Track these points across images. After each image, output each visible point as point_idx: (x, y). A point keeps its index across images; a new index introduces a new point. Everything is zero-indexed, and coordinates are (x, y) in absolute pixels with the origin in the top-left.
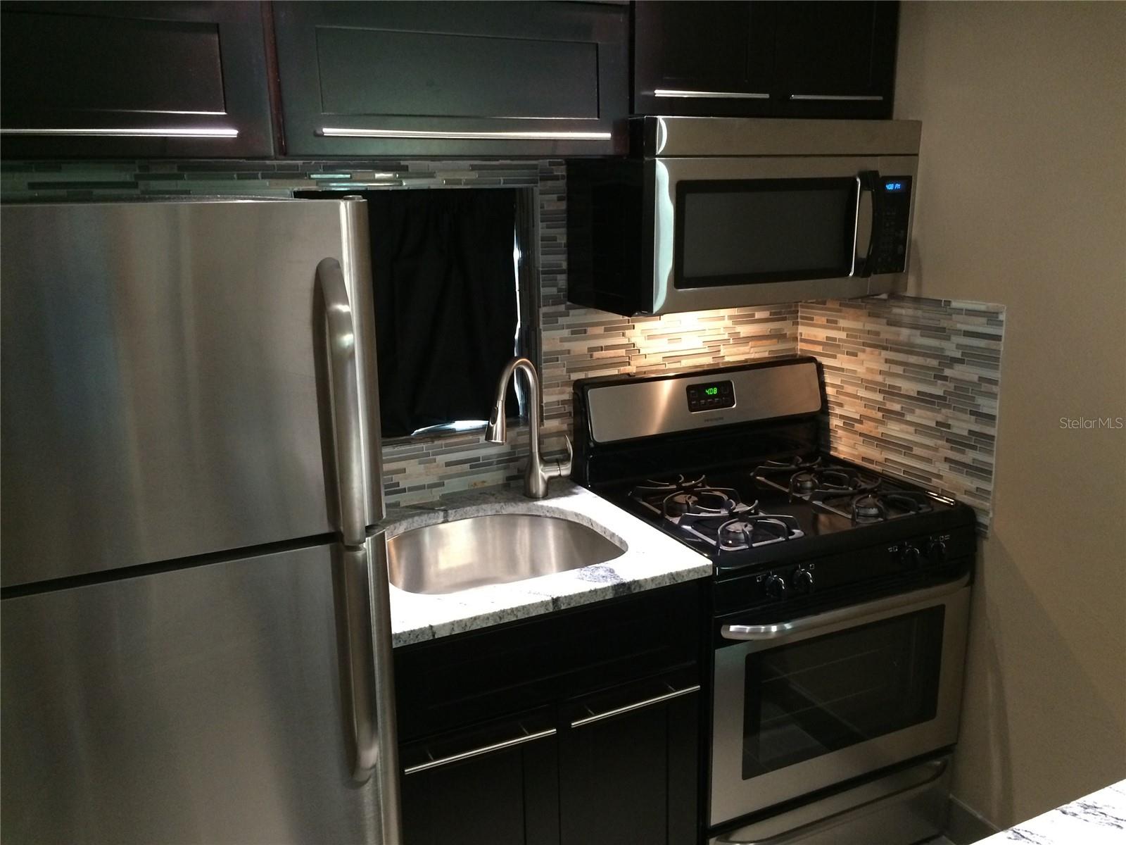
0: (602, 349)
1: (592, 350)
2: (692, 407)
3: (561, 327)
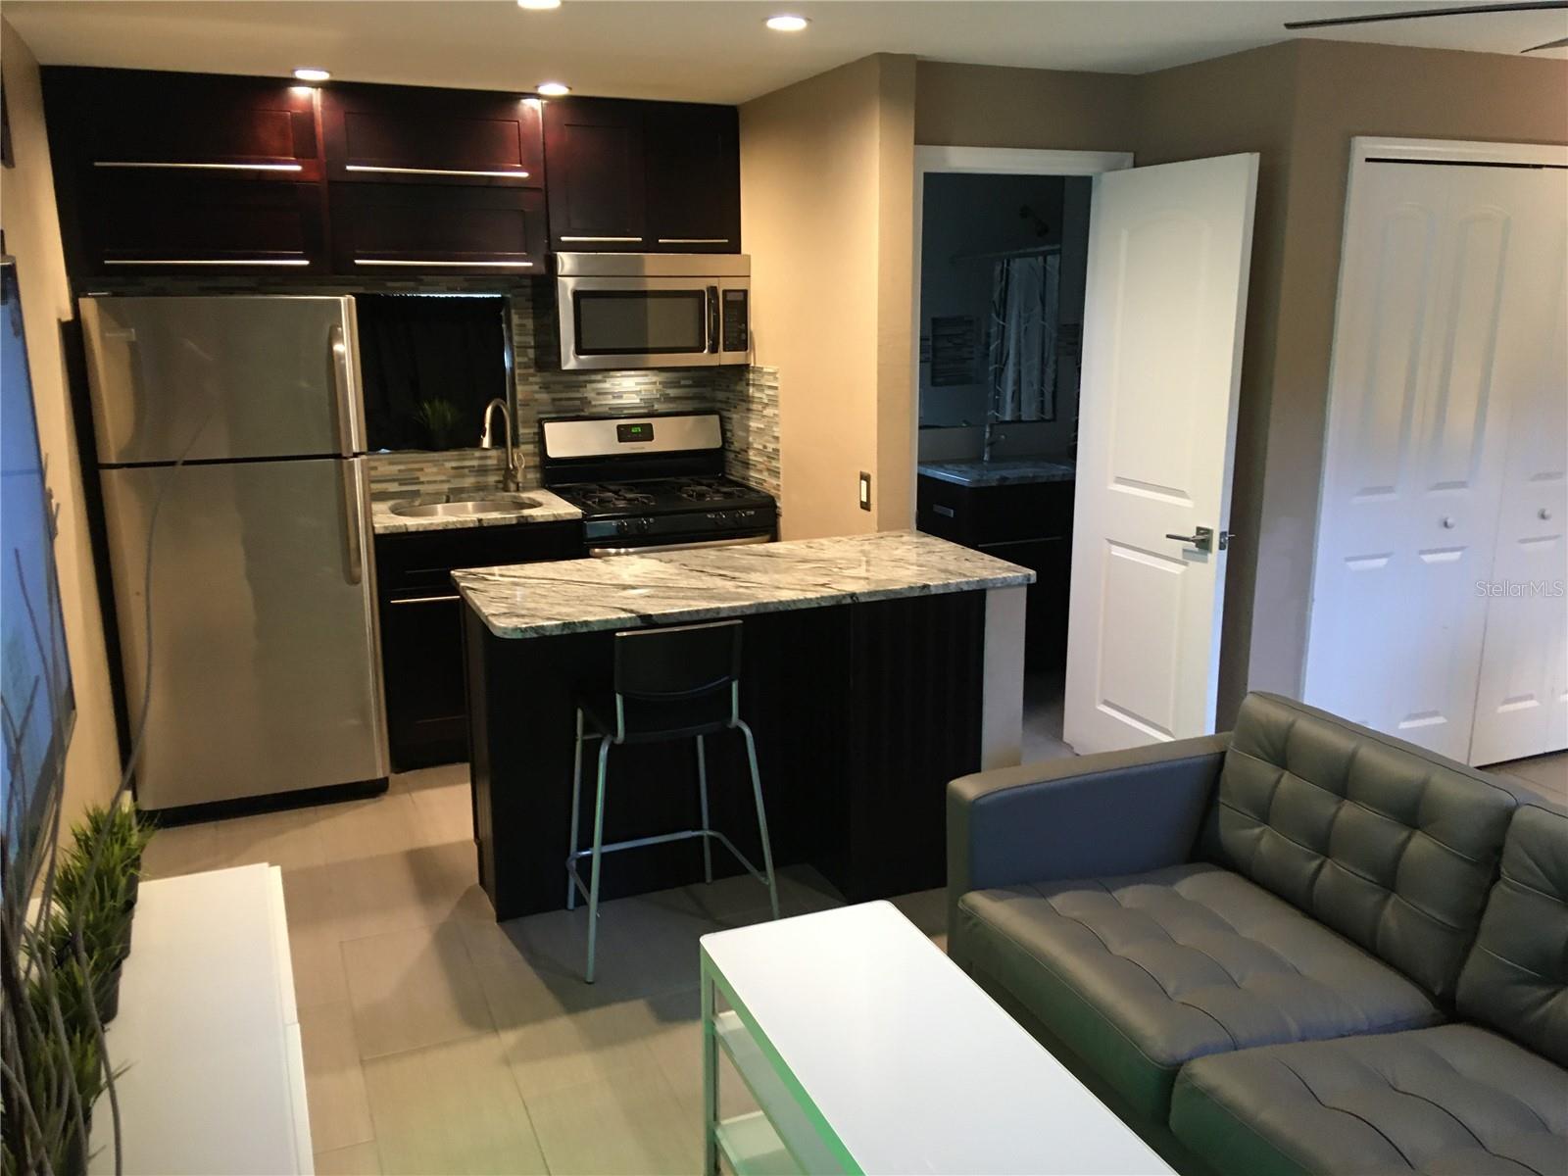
2: (621, 439)
3: (531, 384)
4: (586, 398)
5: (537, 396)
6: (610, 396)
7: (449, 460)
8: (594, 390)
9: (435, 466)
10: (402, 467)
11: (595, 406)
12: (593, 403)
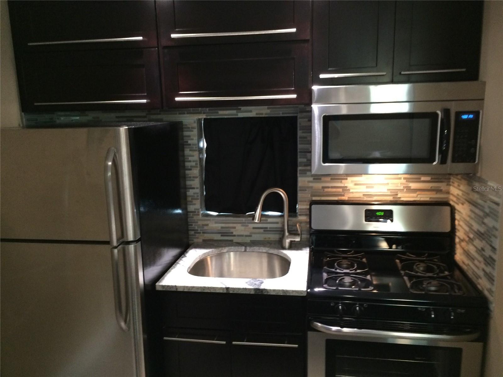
0: (328, 187)
1: (323, 188)
2: (367, 220)
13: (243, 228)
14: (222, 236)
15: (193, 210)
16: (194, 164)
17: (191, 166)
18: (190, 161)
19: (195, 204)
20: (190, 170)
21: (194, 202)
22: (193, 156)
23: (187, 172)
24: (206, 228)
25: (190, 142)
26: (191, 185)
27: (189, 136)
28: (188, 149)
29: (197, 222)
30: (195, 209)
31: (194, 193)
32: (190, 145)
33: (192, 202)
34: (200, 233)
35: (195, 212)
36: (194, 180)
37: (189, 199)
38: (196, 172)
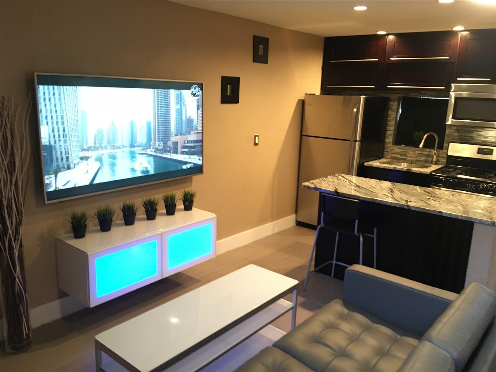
2: (478, 153)
3: (452, 129)
4: (473, 136)
5: (454, 134)
6: (483, 137)
7: (417, 151)
8: (477, 134)
9: (413, 151)
10: (403, 150)
11: (476, 140)
12: (475, 139)
13: (413, 153)
14: (401, 156)
15: (388, 141)
16: (392, 118)
17: (391, 120)
18: (391, 117)
19: (389, 139)
20: (390, 121)
21: (390, 137)
22: (393, 114)
23: (389, 122)
24: (393, 151)
25: (392, 108)
26: (389, 129)
27: (393, 105)
28: (391, 111)
29: (389, 148)
30: (390, 141)
31: (390, 133)
32: (392, 109)
33: (388, 137)
34: (390, 153)
35: (389, 142)
36: (391, 127)
37: (387, 136)
38: (393, 123)
